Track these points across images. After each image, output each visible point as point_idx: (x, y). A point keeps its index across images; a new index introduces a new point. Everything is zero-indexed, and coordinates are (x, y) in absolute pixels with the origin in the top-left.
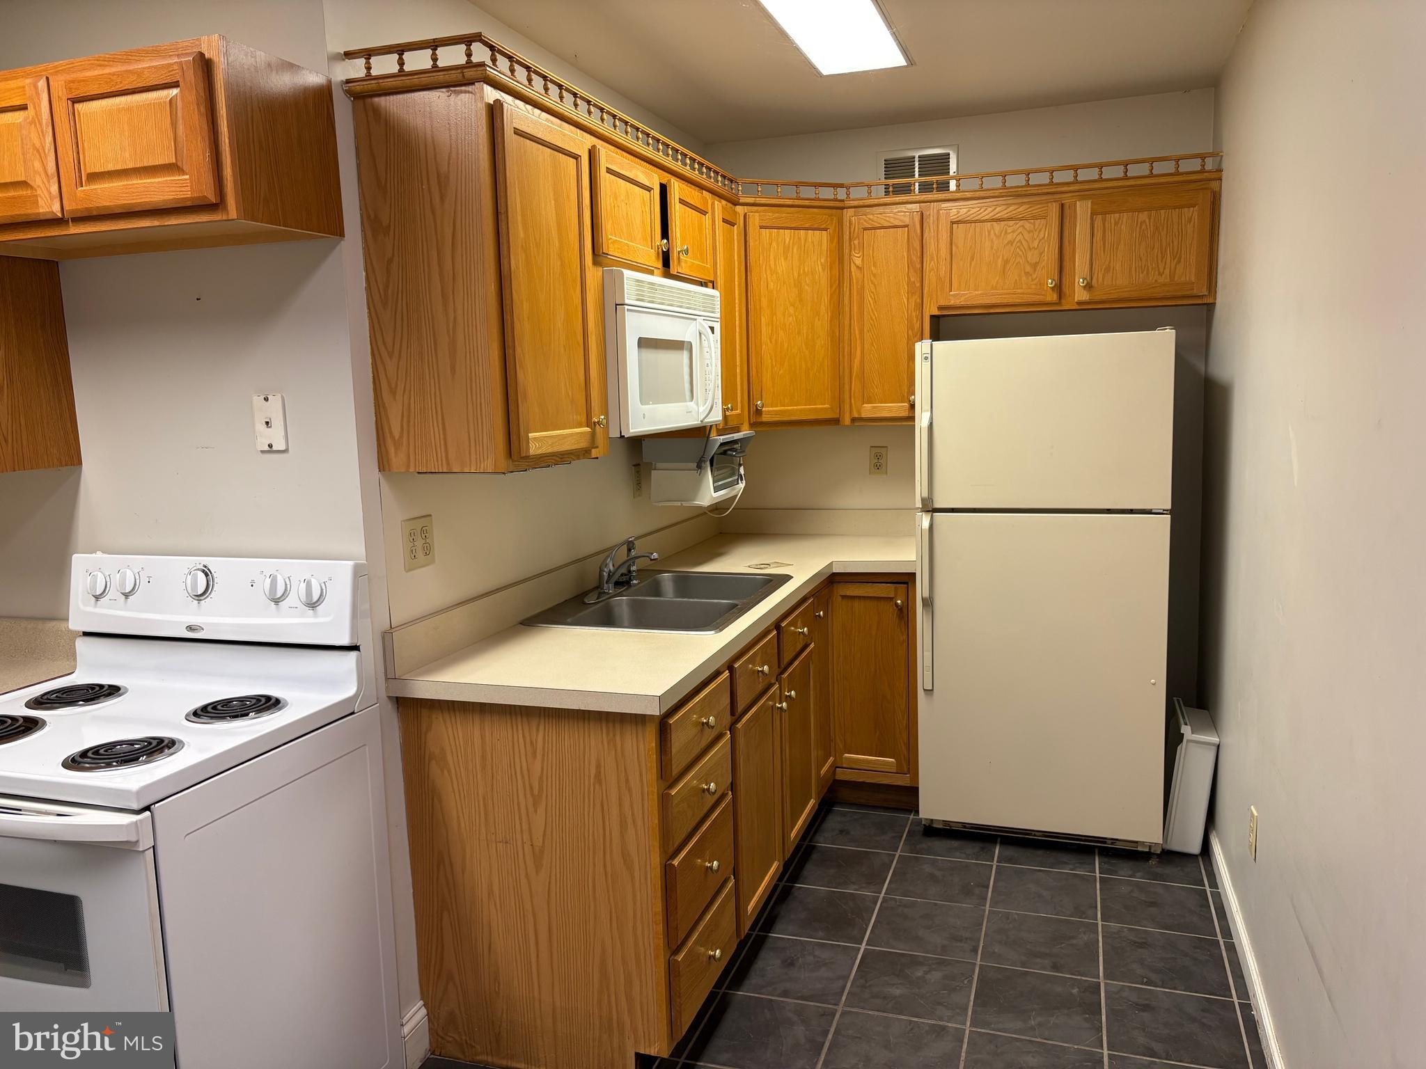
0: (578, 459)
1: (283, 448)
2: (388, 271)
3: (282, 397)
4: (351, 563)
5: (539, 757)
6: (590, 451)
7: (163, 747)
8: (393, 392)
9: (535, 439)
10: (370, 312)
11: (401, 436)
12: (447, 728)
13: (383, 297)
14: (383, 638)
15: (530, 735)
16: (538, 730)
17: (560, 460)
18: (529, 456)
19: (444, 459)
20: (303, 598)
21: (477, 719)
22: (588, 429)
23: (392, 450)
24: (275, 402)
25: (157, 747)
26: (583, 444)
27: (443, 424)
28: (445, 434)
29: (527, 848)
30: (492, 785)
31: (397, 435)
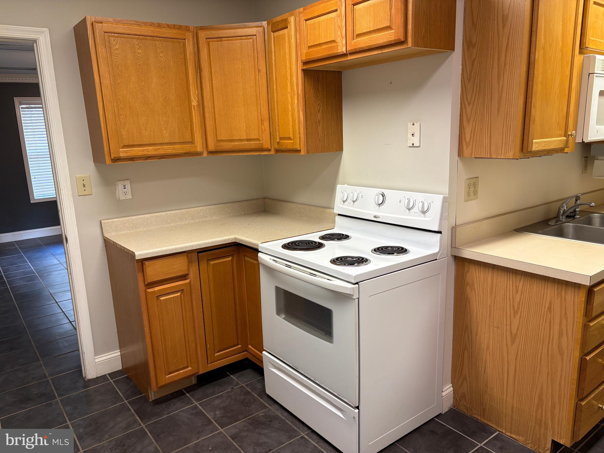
0: (557, 153)
1: (418, 145)
2: (473, 65)
3: (420, 124)
4: (442, 196)
5: (519, 293)
6: (564, 149)
7: (364, 261)
8: (468, 121)
9: (536, 143)
10: (462, 85)
11: (470, 141)
12: (476, 273)
13: (469, 77)
14: (452, 230)
15: (516, 283)
16: (520, 281)
17: (547, 153)
18: (532, 151)
19: (489, 152)
20: (420, 209)
21: (490, 270)
22: (565, 138)
23: (465, 147)
24: (417, 125)
25: (361, 261)
26: (561, 146)
27: (490, 135)
28: (490, 140)
29: (508, 333)
30: (495, 301)
31: (468, 140)
